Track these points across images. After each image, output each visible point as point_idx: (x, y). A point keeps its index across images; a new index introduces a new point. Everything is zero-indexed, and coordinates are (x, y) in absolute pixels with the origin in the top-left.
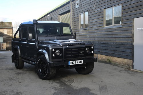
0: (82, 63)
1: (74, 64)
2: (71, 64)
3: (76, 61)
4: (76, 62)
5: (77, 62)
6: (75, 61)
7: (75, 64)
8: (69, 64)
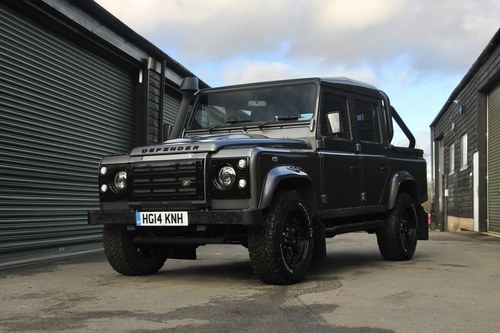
0: (185, 223)
1: (153, 224)
2: (145, 224)
3: (163, 214)
4: (163, 218)
5: (167, 218)
6: (158, 214)
7: (158, 224)
8: (138, 222)
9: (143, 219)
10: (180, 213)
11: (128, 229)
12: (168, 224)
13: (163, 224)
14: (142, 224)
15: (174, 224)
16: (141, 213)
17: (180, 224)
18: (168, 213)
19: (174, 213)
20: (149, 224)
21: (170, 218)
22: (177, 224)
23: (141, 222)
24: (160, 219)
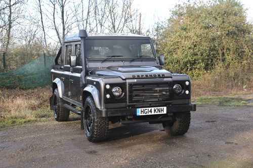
0: (165, 112)
1: (147, 114)
2: (142, 114)
3: (153, 109)
4: (153, 111)
5: (155, 111)
6: (150, 109)
7: (150, 114)
8: (138, 114)
9: (141, 112)
10: (162, 108)
11: (129, 117)
12: (155, 113)
13: (153, 113)
14: (140, 115)
15: (159, 113)
16: (140, 109)
17: (162, 113)
18: (155, 108)
19: (159, 108)
20: (144, 114)
21: (157, 110)
22: (160, 113)
24: (151, 111)
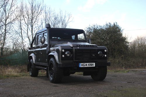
8: (80, 66)
9: (81, 65)
11: (75, 68)
12: (89, 66)
16: (81, 64)
18: (89, 63)
22: (92, 66)
23: (81, 66)
24: (87, 65)
